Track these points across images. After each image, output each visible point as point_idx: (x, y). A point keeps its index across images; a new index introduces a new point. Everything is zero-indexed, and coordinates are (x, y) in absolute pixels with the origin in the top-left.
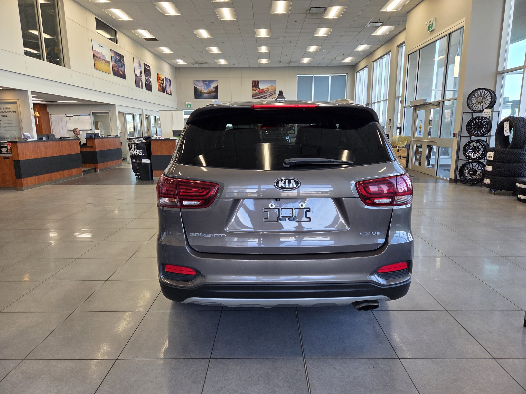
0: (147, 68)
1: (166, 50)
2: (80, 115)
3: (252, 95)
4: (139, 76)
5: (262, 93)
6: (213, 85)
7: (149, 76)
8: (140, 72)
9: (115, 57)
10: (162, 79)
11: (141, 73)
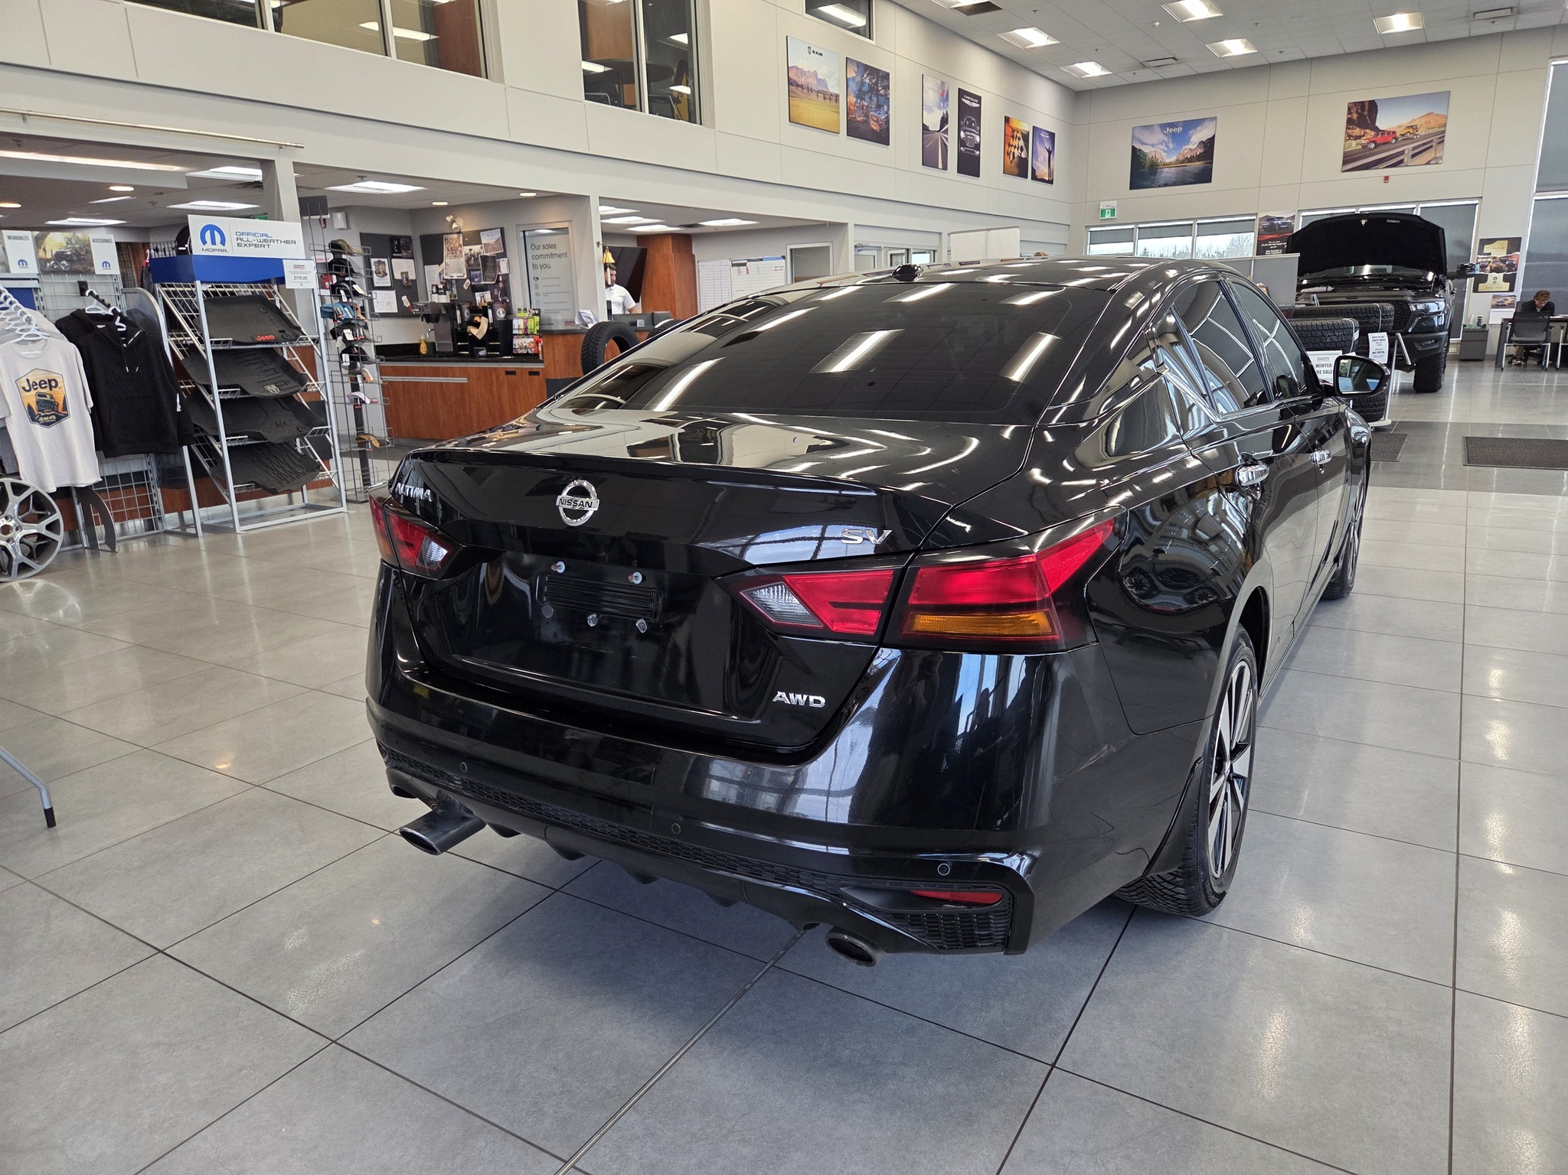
0: (967, 102)
1: (1035, 38)
2: (761, 260)
3: (1344, 158)
4: (938, 131)
5: (1384, 144)
6: (1199, 136)
7: (974, 128)
8: (943, 118)
9: (858, 79)
10: (1022, 134)
11: (944, 121)
